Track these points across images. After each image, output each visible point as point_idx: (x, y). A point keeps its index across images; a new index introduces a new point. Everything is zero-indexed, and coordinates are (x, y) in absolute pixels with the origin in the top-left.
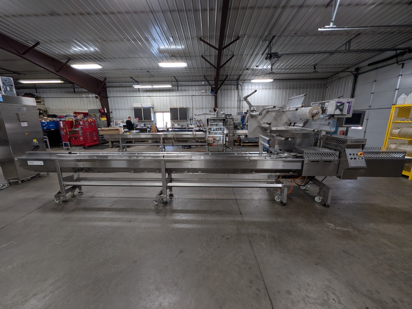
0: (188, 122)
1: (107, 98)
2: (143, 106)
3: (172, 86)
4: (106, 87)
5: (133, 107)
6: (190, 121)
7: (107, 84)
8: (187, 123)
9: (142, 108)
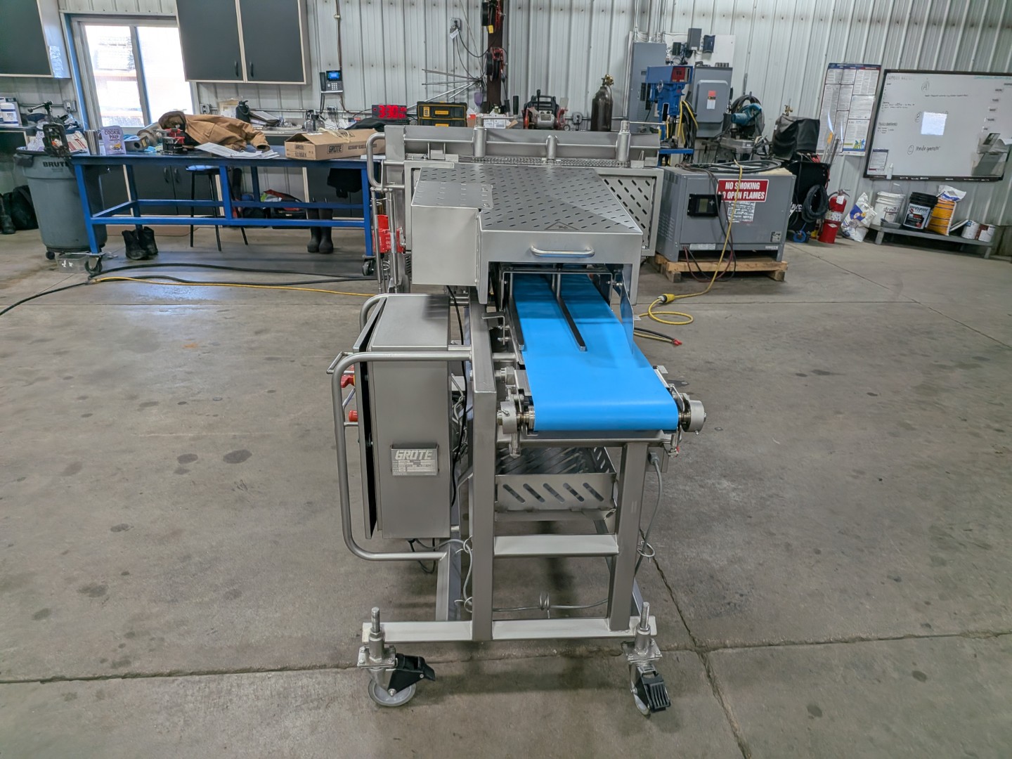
0: (310, 97)
6: (324, 88)
8: (307, 104)
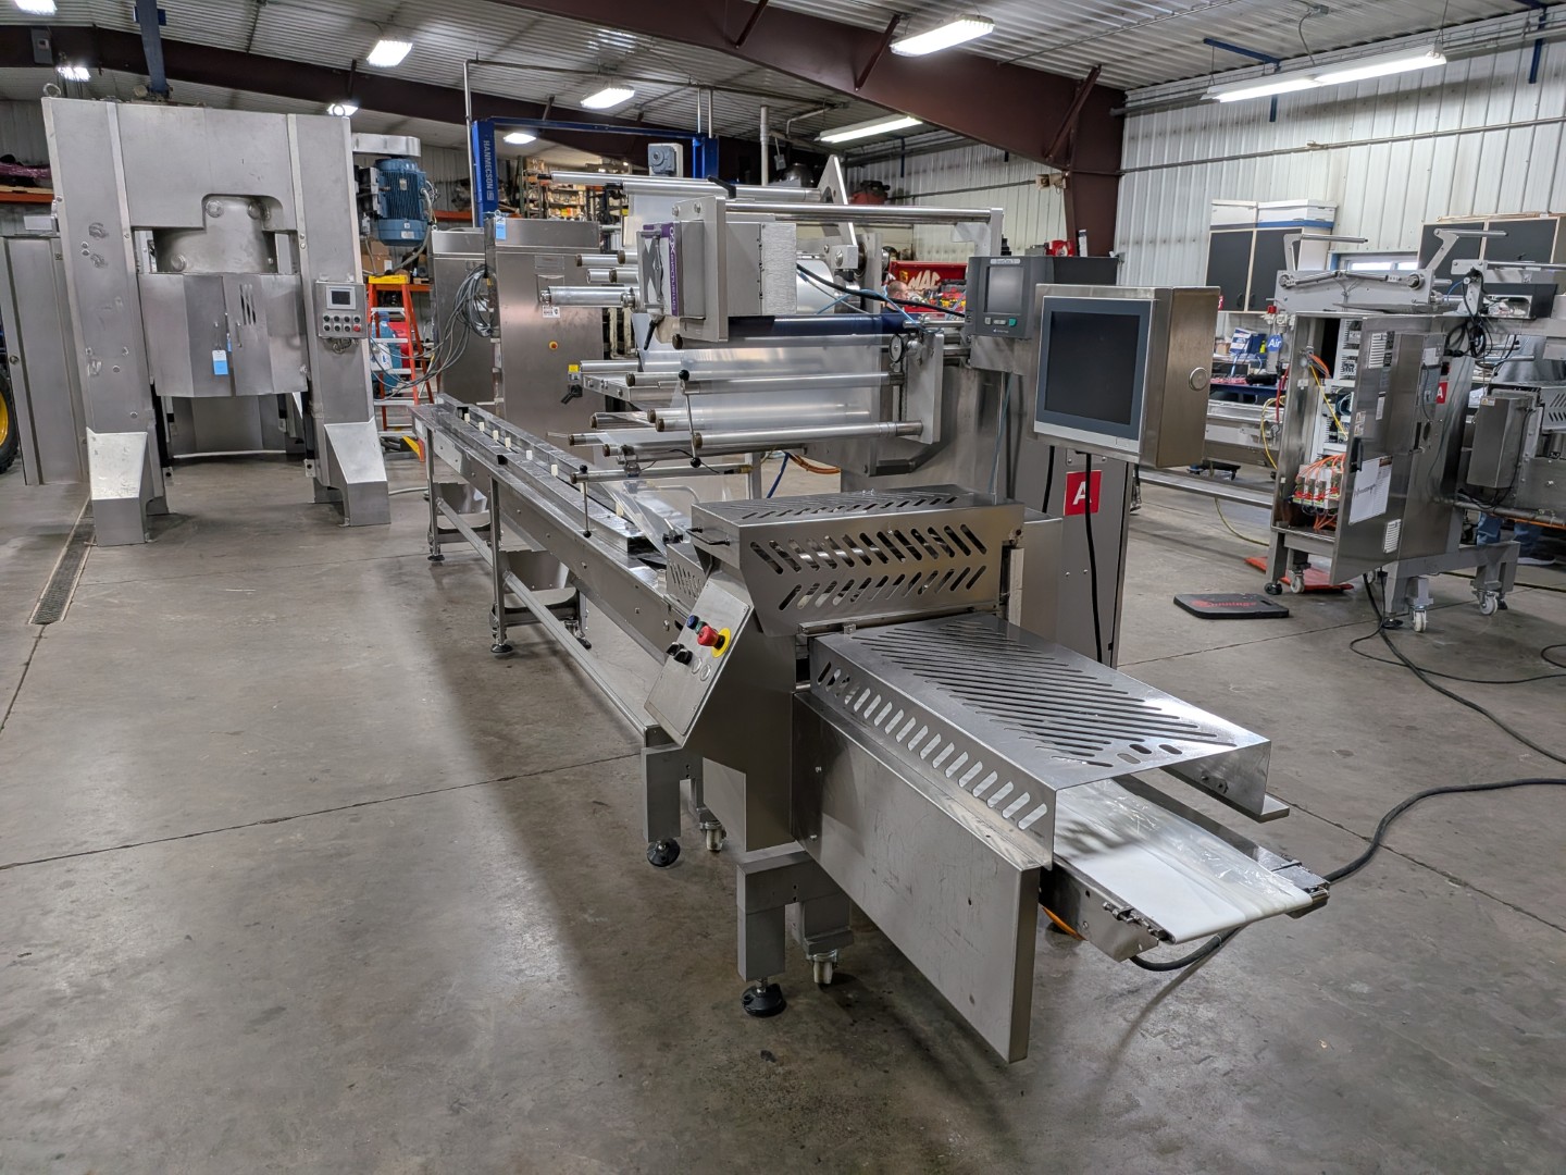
1: (1117, 175)
2: (1266, 217)
3: (1450, 58)
4: (1122, 118)
5: (1213, 228)
7: (1130, 98)
9: (1255, 230)
